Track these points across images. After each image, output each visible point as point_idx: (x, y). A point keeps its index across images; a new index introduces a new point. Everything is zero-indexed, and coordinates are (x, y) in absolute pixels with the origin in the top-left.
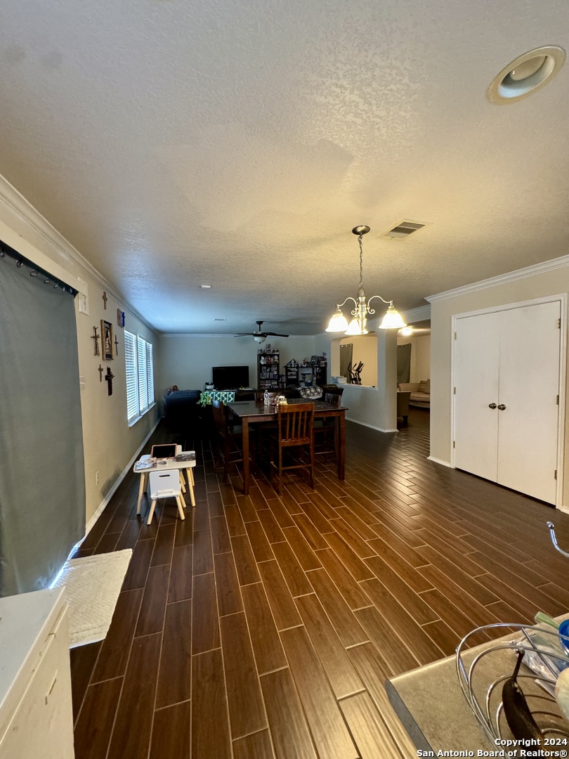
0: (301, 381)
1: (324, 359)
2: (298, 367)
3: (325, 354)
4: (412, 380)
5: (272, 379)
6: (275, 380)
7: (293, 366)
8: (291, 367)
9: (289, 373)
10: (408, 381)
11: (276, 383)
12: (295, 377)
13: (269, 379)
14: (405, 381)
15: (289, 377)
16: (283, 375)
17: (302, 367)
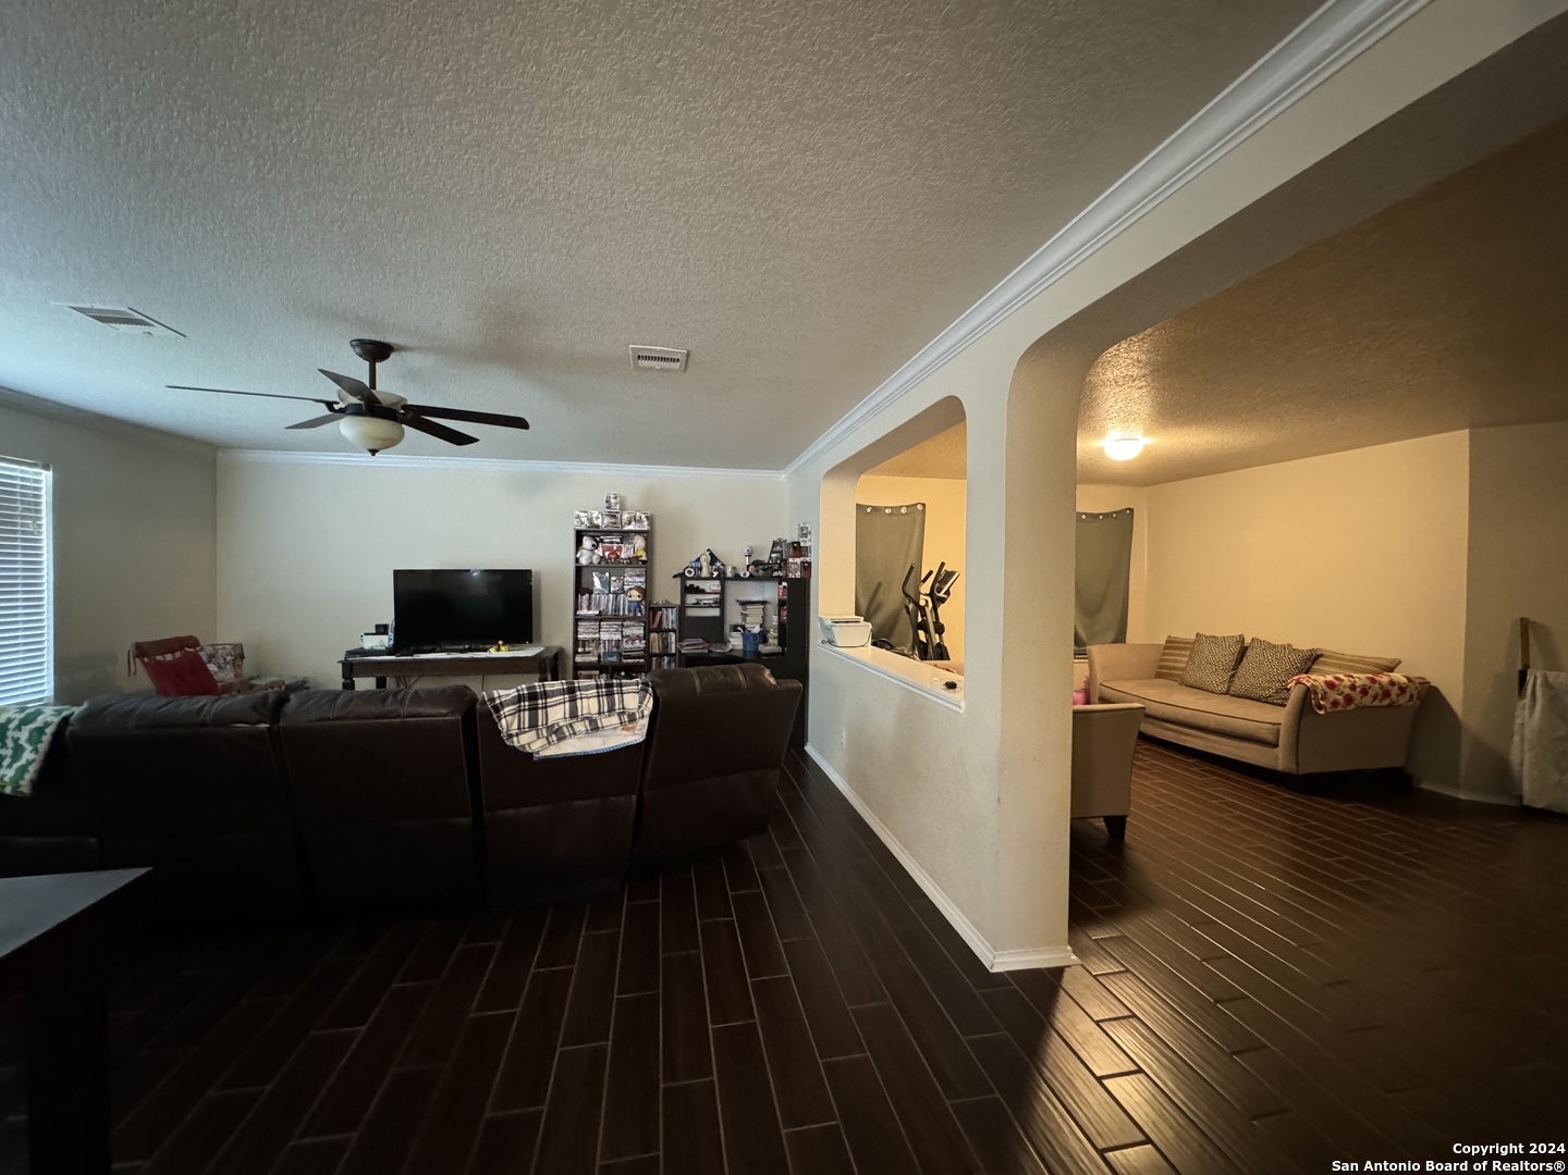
0: (735, 628)
1: (798, 550)
2: (722, 578)
3: (804, 532)
4: (1134, 635)
5: (624, 619)
6: (638, 620)
7: (705, 573)
8: (699, 578)
9: (691, 599)
10: (1120, 638)
11: (640, 632)
12: (715, 612)
13: (616, 617)
14: (1111, 636)
15: (691, 613)
16: (668, 606)
17: (737, 577)
